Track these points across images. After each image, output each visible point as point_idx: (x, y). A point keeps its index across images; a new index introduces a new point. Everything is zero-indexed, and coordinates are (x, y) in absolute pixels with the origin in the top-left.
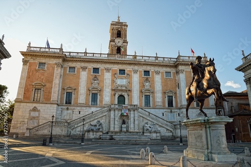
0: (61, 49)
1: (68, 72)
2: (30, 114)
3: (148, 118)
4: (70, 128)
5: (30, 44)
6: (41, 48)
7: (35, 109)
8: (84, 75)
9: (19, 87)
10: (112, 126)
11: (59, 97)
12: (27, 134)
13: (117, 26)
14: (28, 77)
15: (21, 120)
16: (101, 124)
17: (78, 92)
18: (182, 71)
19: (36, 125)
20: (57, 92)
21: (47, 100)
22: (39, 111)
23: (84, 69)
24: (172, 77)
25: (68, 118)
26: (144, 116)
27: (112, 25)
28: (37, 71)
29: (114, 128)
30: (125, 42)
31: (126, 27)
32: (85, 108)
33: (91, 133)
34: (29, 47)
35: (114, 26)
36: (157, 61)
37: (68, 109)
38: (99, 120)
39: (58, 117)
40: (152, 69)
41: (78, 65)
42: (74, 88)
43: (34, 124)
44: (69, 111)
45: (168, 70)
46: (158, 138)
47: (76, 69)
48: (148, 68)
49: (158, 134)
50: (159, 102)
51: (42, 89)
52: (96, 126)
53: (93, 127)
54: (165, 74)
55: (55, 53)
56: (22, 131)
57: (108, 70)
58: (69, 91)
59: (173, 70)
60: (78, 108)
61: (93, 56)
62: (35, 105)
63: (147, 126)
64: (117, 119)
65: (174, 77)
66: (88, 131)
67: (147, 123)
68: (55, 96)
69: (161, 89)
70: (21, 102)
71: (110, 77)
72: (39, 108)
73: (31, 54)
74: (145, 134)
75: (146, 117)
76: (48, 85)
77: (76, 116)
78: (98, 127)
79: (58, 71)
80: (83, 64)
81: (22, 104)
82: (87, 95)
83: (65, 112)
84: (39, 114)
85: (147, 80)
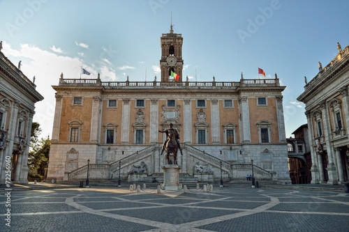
0: (99, 80)
1: (108, 106)
2: (67, 156)
3: (199, 158)
4: (112, 170)
5: (62, 75)
6: (75, 80)
7: (73, 151)
8: (126, 109)
9: (54, 127)
10: (157, 167)
11: (100, 136)
12: (66, 179)
13: (169, 40)
14: (64, 115)
15: (58, 163)
16: (145, 166)
17: (120, 129)
18: (245, 99)
19: (75, 168)
20: (96, 130)
21: (86, 141)
22: (77, 153)
23: (126, 101)
24: (233, 107)
25: (110, 159)
26: (195, 155)
27: (162, 38)
28: (72, 107)
29: (159, 169)
30: (180, 60)
31: (180, 41)
32: (128, 148)
33: (135, 176)
34: (62, 79)
35: (166, 41)
36: (214, 88)
37: (109, 149)
38: (143, 160)
39: (98, 158)
40: (207, 98)
41: (119, 98)
42: (115, 125)
43: (72, 167)
44: (111, 152)
45: (228, 97)
46: (210, 180)
47: (117, 102)
48: (202, 97)
49: (211, 176)
50: (215, 137)
51: (80, 128)
52: (139, 167)
53: (137, 169)
54: (224, 103)
55: (91, 85)
56: (59, 176)
57: (154, 102)
58: (109, 128)
59: (234, 98)
60: (122, 148)
61: (137, 85)
62: (72, 146)
63: (198, 167)
64: (162, 159)
65: (236, 106)
66: (131, 173)
67: (198, 164)
68: (94, 135)
69: (218, 121)
70: (57, 144)
71: (157, 110)
72: (77, 150)
73: (64, 87)
74: (195, 176)
75: (197, 156)
76: (86, 123)
77: (119, 157)
78: (142, 169)
79: (96, 106)
80: (125, 96)
81: (59, 146)
82: (131, 132)
83: (107, 153)
84: (78, 157)
85: (201, 111)
